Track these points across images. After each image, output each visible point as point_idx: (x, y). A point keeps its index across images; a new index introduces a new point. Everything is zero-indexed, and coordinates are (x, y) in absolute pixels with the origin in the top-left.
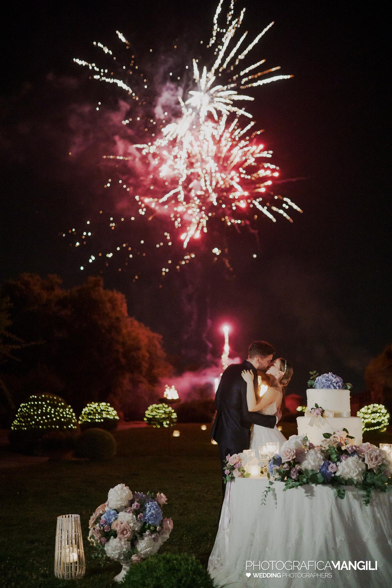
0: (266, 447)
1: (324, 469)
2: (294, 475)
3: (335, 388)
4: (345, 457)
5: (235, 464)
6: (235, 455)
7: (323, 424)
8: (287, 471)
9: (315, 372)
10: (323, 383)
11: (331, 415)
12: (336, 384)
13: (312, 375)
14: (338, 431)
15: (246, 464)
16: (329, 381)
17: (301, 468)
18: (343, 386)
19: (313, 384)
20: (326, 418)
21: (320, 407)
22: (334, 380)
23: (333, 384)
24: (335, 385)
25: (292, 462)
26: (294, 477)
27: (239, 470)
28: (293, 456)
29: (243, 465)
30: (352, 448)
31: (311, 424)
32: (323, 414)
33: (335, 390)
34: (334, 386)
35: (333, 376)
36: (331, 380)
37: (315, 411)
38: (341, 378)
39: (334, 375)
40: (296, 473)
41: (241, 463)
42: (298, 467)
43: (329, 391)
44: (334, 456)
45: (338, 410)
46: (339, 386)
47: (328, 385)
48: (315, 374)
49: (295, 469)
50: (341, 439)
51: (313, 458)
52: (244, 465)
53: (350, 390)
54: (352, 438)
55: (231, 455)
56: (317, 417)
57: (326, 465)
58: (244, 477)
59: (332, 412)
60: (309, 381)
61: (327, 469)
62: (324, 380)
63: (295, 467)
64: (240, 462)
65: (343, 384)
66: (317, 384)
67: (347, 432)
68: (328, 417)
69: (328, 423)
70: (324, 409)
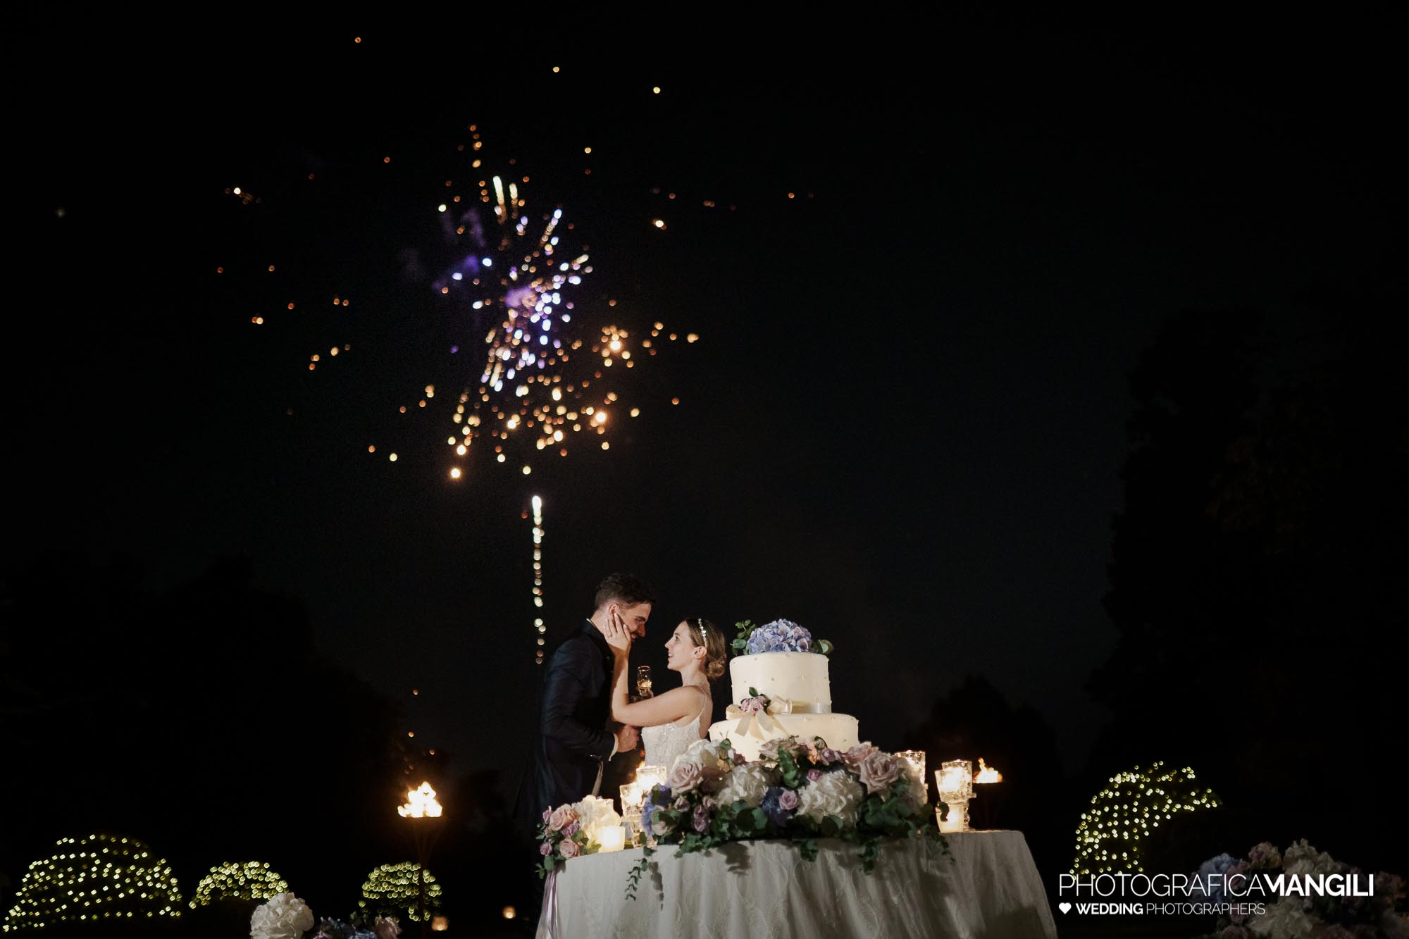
1: (769, 805)
2: (699, 824)
3: (794, 650)
4: (816, 774)
5: (563, 828)
7: (768, 726)
8: (684, 813)
9: (747, 623)
10: (765, 641)
11: (787, 709)
12: (796, 641)
13: (742, 630)
15: (590, 823)
16: (779, 635)
17: (715, 803)
18: (812, 646)
19: (745, 648)
20: (777, 717)
21: (762, 695)
22: (791, 633)
23: (790, 640)
24: (793, 642)
25: (694, 792)
26: (701, 826)
27: (574, 838)
28: (697, 778)
29: (582, 825)
30: (831, 754)
31: (741, 731)
32: (769, 707)
33: (793, 654)
34: (790, 646)
35: (788, 625)
36: (784, 634)
37: (748, 704)
38: (806, 630)
39: (790, 623)
40: (706, 820)
41: (578, 822)
42: (708, 802)
43: (780, 656)
44: (792, 777)
45: (801, 699)
46: (803, 647)
47: (777, 643)
48: (747, 627)
49: (703, 807)
51: (742, 781)
52: (586, 827)
53: (828, 655)
55: (554, 810)
56: (754, 715)
57: (773, 796)
58: (586, 854)
59: (787, 701)
60: (735, 640)
61: (777, 803)
62: (768, 635)
63: (702, 803)
64: (575, 821)
65: (811, 643)
66: (752, 644)
68: (779, 713)
69: (780, 726)
70: (770, 697)
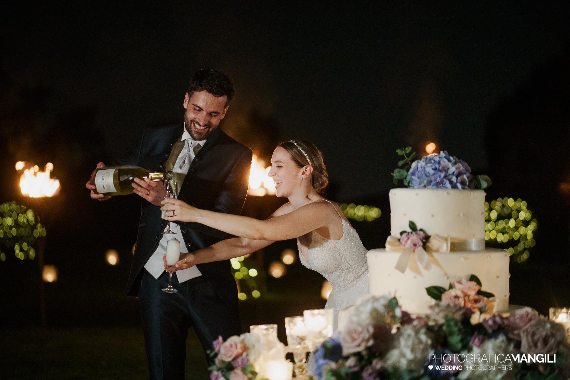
0: (303, 321)
3: (454, 186)
4: (479, 339)
5: (233, 360)
6: (234, 339)
7: (427, 267)
8: (354, 372)
9: (408, 150)
10: (427, 176)
11: (445, 247)
12: (457, 177)
13: (403, 158)
14: (460, 282)
15: (259, 357)
16: (440, 171)
17: (384, 365)
18: (471, 181)
19: (406, 178)
20: (434, 254)
21: (421, 230)
22: (453, 169)
23: (451, 177)
24: (454, 179)
25: (364, 353)
27: (244, 370)
28: (368, 340)
29: (252, 359)
30: (495, 322)
31: (401, 268)
32: (428, 244)
33: (454, 191)
34: (451, 182)
35: (449, 161)
36: (446, 169)
37: (408, 239)
38: (467, 165)
39: (451, 158)
41: (248, 355)
42: (378, 364)
43: (440, 193)
44: (455, 340)
45: (458, 235)
46: (463, 183)
47: (438, 180)
48: (408, 156)
49: (373, 367)
50: (467, 298)
51: (410, 343)
52: (255, 359)
53: (486, 190)
54: (489, 295)
56: (414, 251)
59: (446, 240)
60: (397, 170)
62: (429, 170)
63: (372, 364)
64: (245, 353)
65: (471, 178)
66: (413, 177)
67: (479, 283)
68: (437, 251)
69: (438, 264)
70: (429, 233)
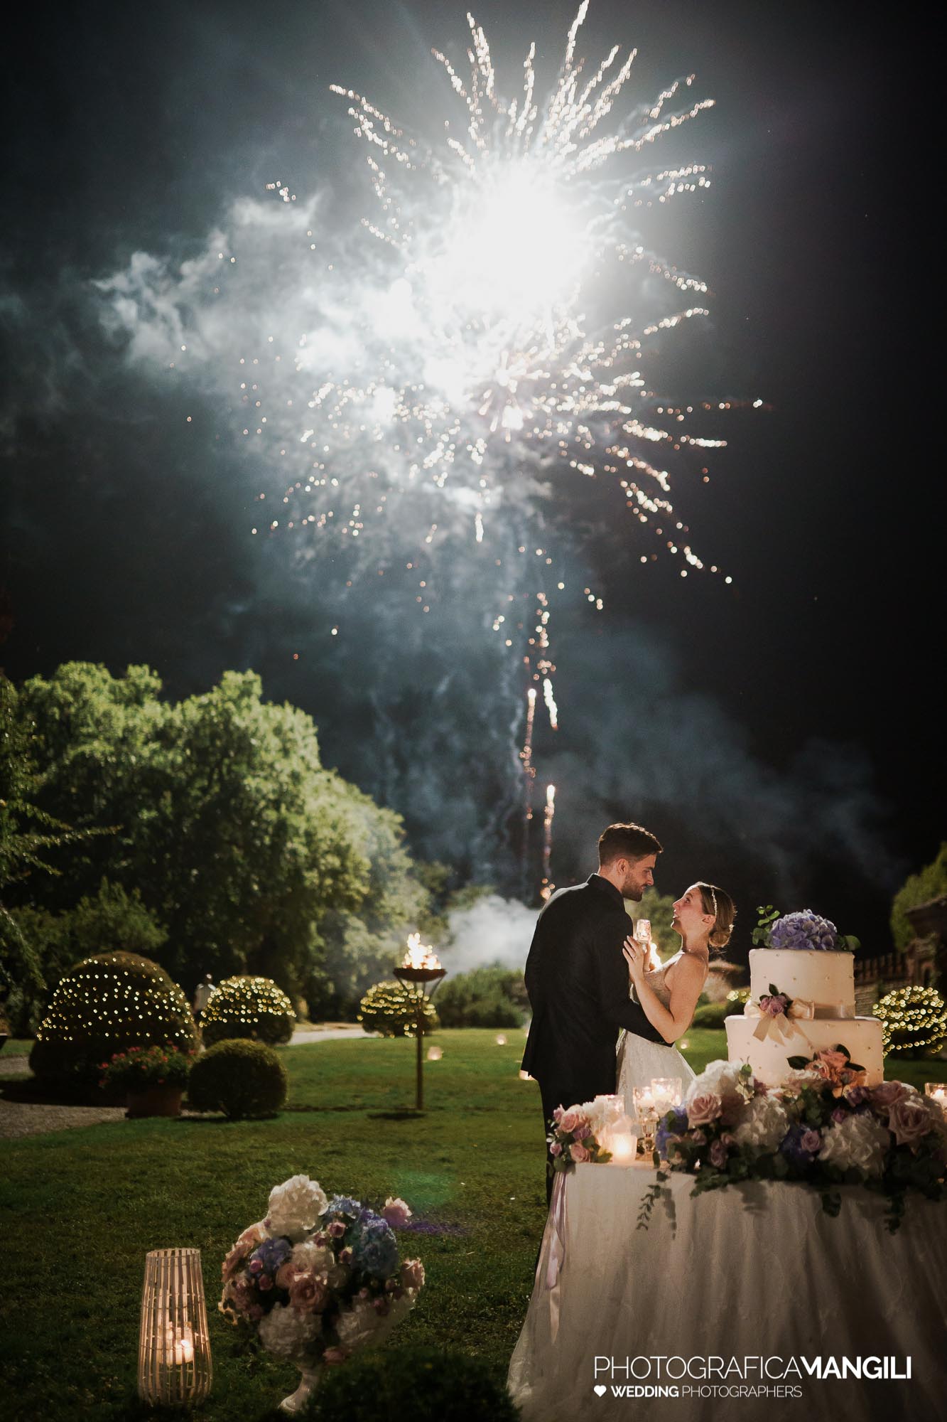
1: (789, 1145)
2: (716, 1158)
3: (818, 948)
4: (841, 1115)
5: (574, 1130)
7: (788, 1035)
8: (700, 1147)
9: (770, 908)
10: (788, 936)
11: (808, 1014)
12: (821, 937)
13: (763, 916)
14: (825, 1053)
15: (601, 1129)
16: (803, 930)
17: (734, 1139)
18: (836, 943)
19: (765, 938)
20: (797, 1021)
21: (783, 994)
22: (816, 927)
23: (814, 937)
24: (818, 939)
25: (712, 1125)
26: (717, 1162)
27: (585, 1144)
28: (715, 1112)
29: (594, 1130)
30: (858, 1094)
31: (759, 1035)
32: (789, 1010)
33: (818, 953)
34: (815, 943)
35: (813, 919)
36: (809, 929)
37: (768, 1004)
38: (832, 924)
39: (815, 915)
40: (723, 1155)
41: (590, 1126)
42: (726, 1139)
43: (804, 954)
44: (814, 1114)
45: (823, 1000)
46: (828, 944)
47: (801, 939)
48: (769, 914)
49: (721, 1142)
50: (833, 1071)
51: (763, 1117)
52: (597, 1132)
53: (854, 952)
54: (858, 1068)
55: (566, 1108)
56: (774, 1017)
57: (795, 1135)
58: (596, 1161)
59: (810, 1006)
60: (756, 930)
61: (798, 1143)
62: (791, 929)
63: (720, 1138)
64: (587, 1125)
65: (836, 940)
66: (774, 937)
67: (847, 1054)
68: (800, 1017)
69: (801, 1032)
70: (791, 998)
